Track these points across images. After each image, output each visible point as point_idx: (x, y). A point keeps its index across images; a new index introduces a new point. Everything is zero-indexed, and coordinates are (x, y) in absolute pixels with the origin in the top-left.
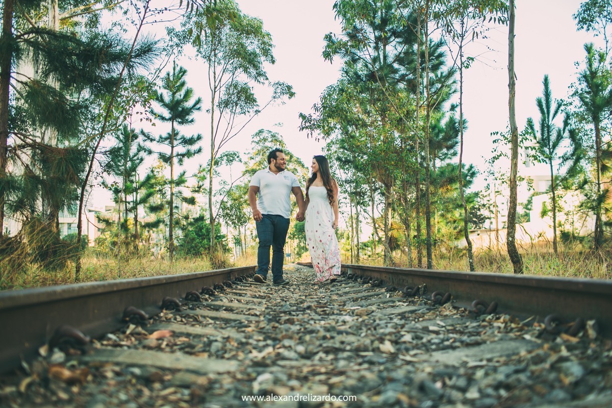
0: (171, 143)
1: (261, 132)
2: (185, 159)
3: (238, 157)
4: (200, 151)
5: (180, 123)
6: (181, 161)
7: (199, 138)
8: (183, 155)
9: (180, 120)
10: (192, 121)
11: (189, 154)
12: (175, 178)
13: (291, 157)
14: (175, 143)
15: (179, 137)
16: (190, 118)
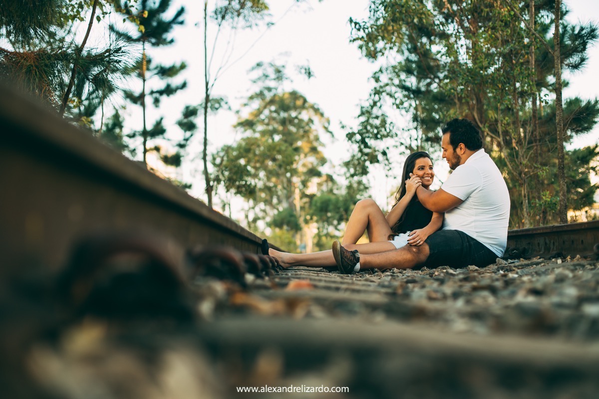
0: (141, 75)
1: (259, 65)
2: (164, 98)
3: (226, 103)
4: (184, 86)
5: (154, 44)
6: (157, 101)
7: (183, 67)
8: (161, 93)
9: (153, 40)
10: (172, 41)
11: (169, 91)
12: (149, 127)
13: (305, 101)
14: (147, 74)
15: (152, 66)
16: (168, 36)
